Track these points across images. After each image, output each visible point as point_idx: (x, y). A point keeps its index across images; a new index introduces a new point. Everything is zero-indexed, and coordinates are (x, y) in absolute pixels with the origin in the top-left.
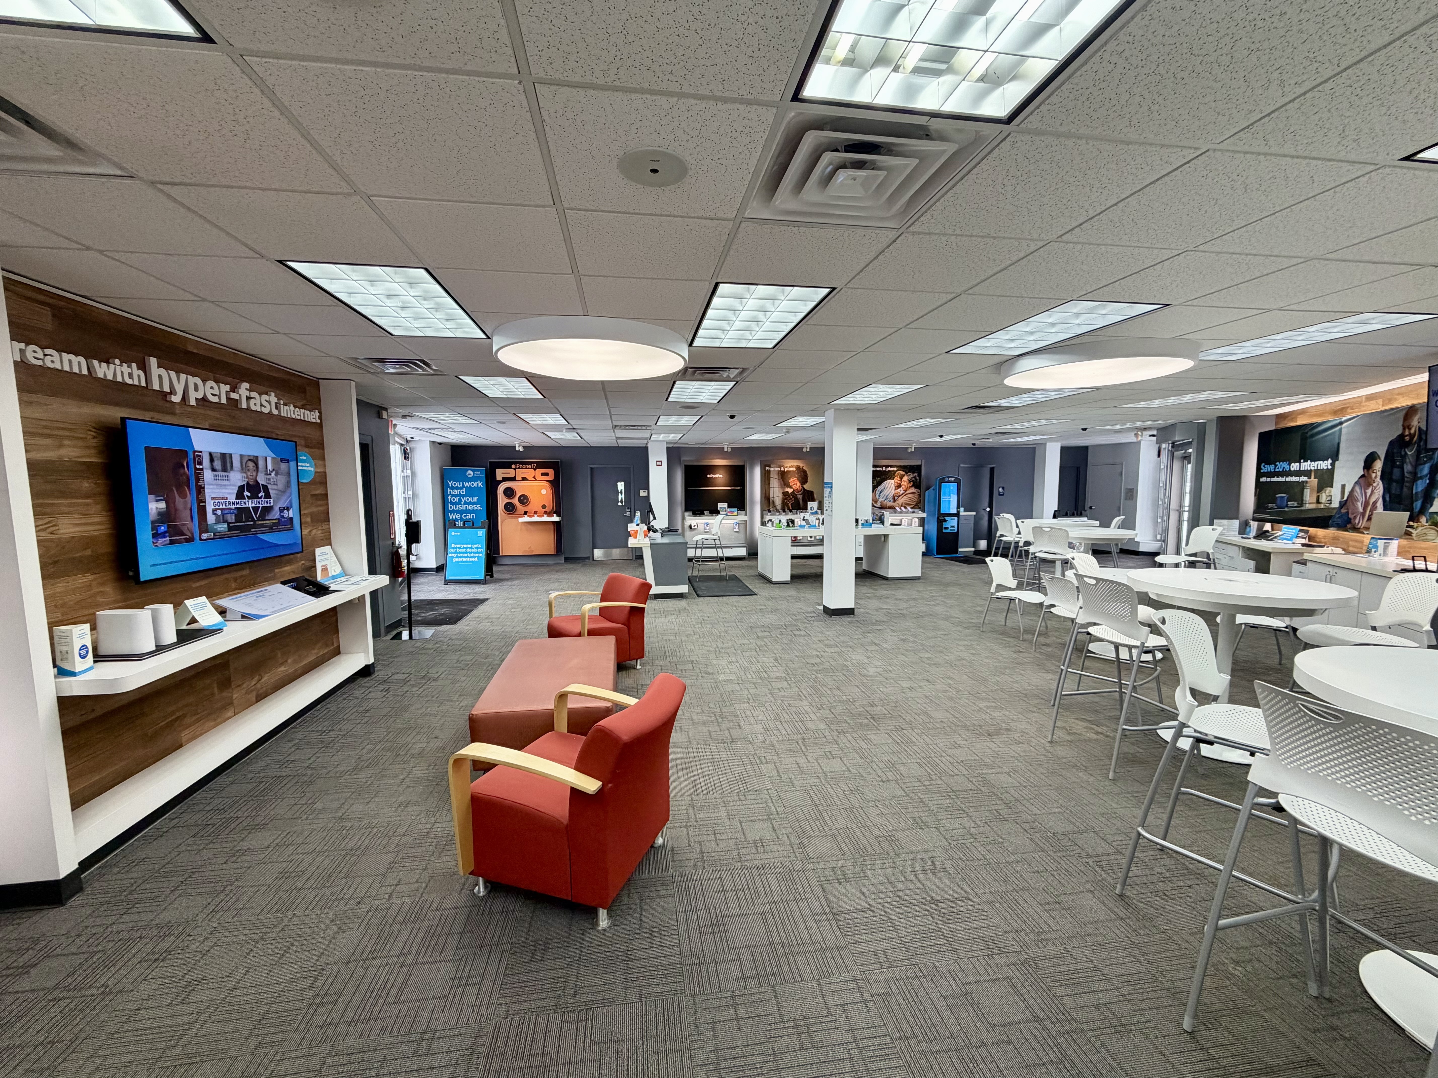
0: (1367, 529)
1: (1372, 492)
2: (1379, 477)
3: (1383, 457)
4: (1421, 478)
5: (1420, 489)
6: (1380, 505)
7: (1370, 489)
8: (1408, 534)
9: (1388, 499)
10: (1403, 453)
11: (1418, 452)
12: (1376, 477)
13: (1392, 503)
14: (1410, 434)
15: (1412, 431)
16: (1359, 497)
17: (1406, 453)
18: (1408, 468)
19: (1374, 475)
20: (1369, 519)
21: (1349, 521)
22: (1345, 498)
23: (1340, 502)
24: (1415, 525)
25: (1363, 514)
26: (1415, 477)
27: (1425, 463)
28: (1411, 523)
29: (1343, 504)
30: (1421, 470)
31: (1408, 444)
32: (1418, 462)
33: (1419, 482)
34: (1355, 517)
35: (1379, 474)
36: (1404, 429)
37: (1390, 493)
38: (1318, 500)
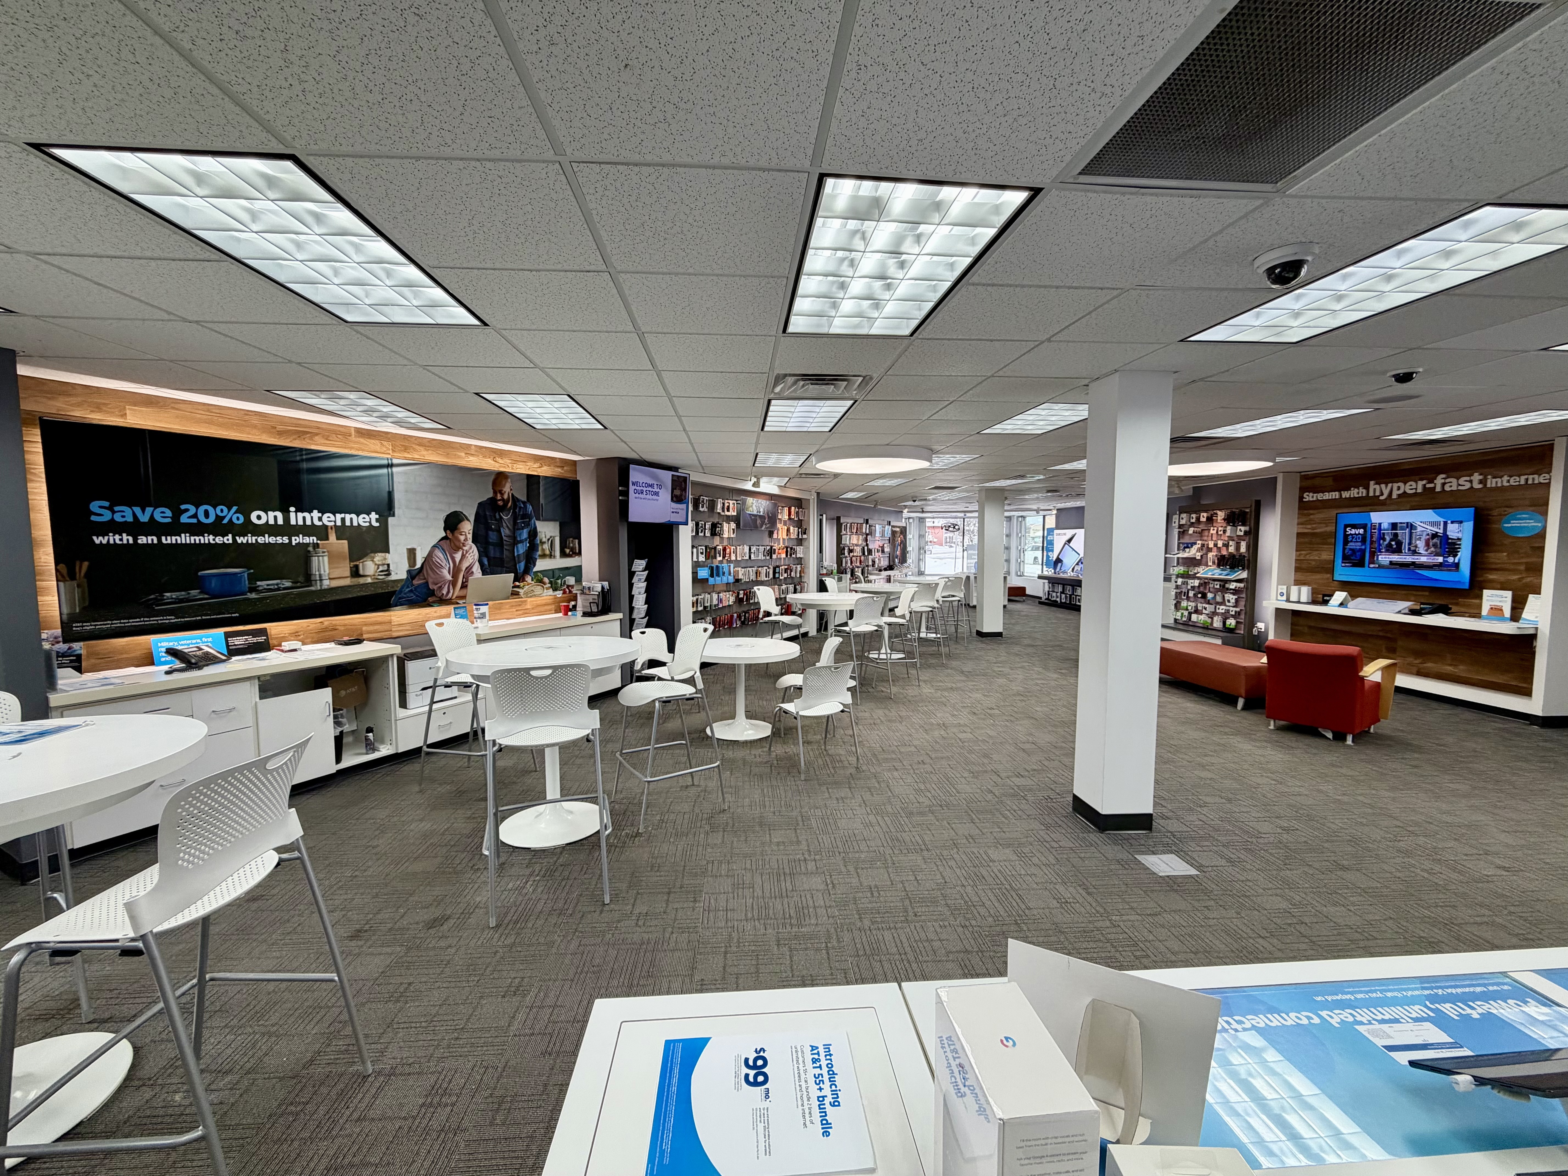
0: (464, 597)
1: (463, 556)
2: (470, 541)
3: (472, 518)
4: (521, 542)
5: (521, 551)
6: (477, 569)
7: (460, 553)
8: (515, 594)
9: (486, 563)
10: (498, 517)
11: (515, 518)
12: (466, 540)
13: (491, 566)
14: (503, 500)
15: (506, 497)
16: (444, 563)
17: (501, 518)
18: (505, 532)
19: (462, 538)
20: (464, 586)
21: (432, 593)
22: (418, 565)
23: (409, 572)
24: (522, 584)
25: (454, 583)
26: (515, 542)
27: (523, 528)
28: (517, 583)
29: (412, 575)
30: (520, 535)
31: (503, 508)
32: (515, 528)
33: (520, 545)
34: (441, 588)
35: (470, 536)
36: (495, 493)
37: (487, 556)
38: (355, 573)
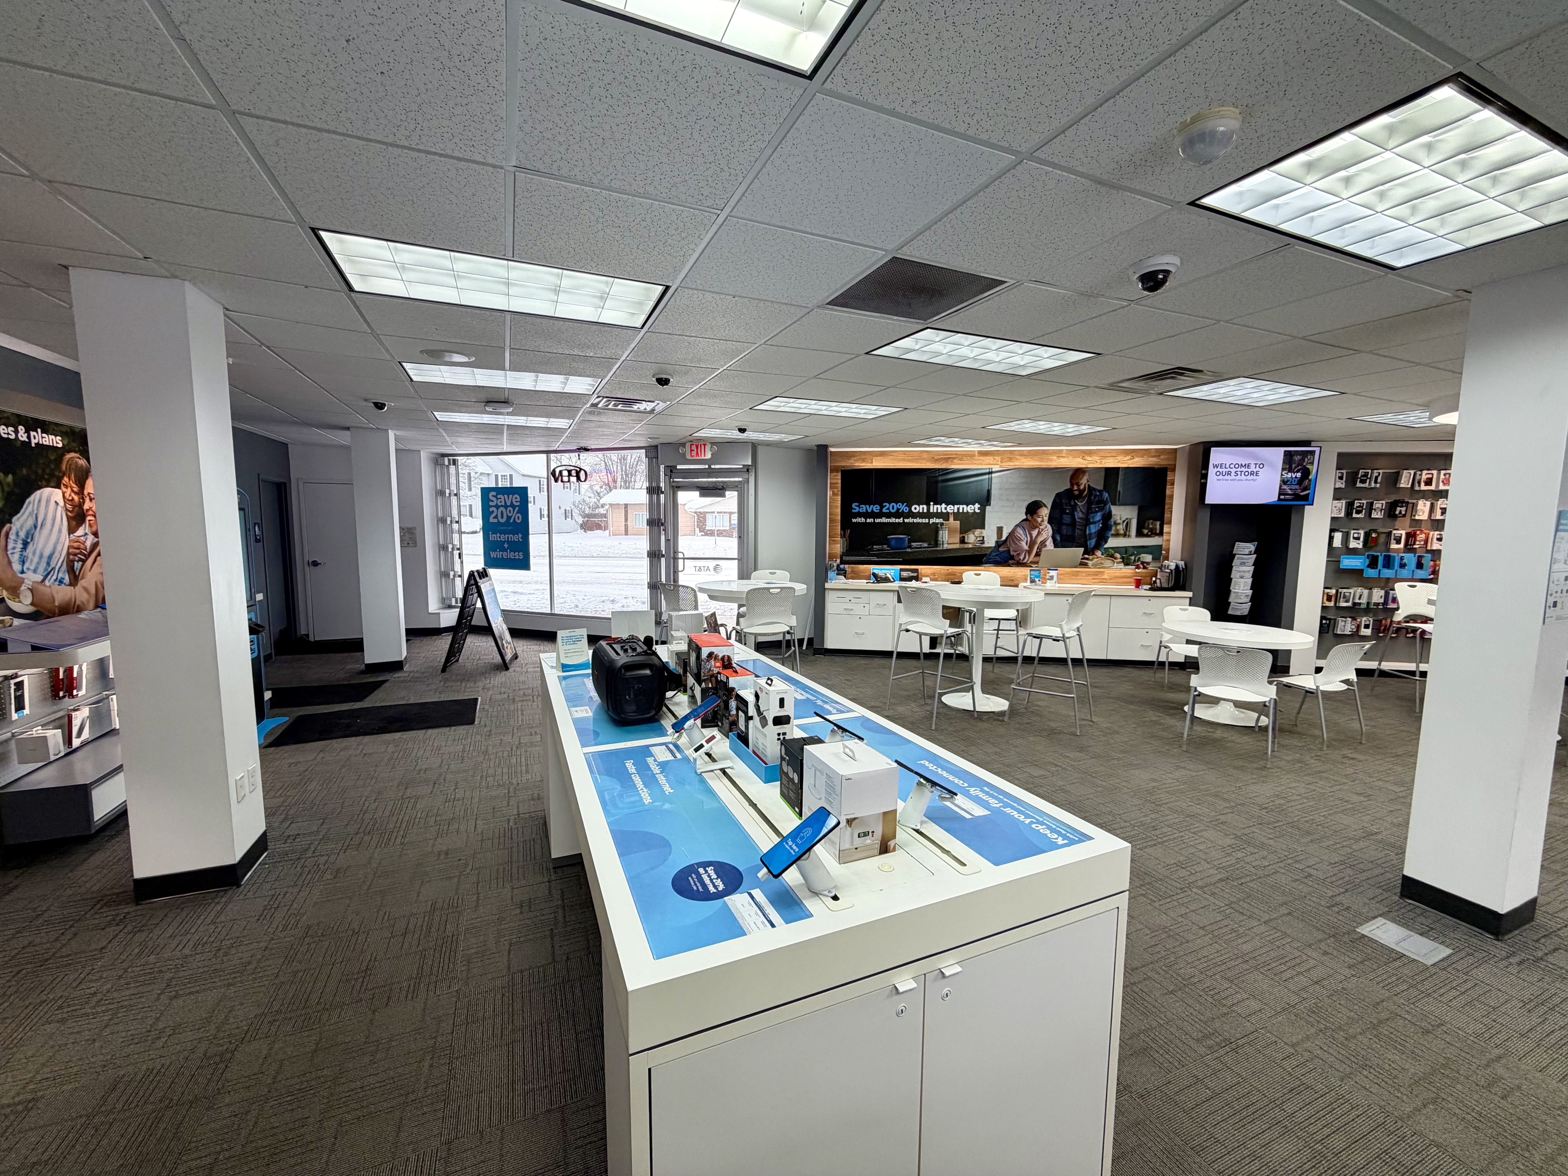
0: (1037, 563)
1: (1039, 533)
2: (1046, 522)
3: (1049, 506)
4: (1094, 523)
5: (1093, 531)
6: (1050, 544)
7: (1037, 530)
8: (1083, 564)
9: (1058, 538)
10: (1072, 503)
11: (1089, 504)
12: (1043, 521)
13: (1063, 541)
14: (1079, 490)
15: (1082, 487)
16: (1023, 537)
17: (1076, 504)
18: (1079, 515)
19: (1039, 520)
20: (1038, 554)
21: (1012, 558)
22: (1004, 538)
23: (997, 542)
24: (1091, 557)
25: (1029, 552)
26: (1087, 522)
27: (1097, 512)
28: (1086, 556)
29: (999, 544)
30: (1093, 518)
31: (1078, 497)
32: (1089, 511)
33: (1092, 526)
34: (1019, 555)
35: (1046, 519)
36: (1072, 485)
37: (1059, 533)
38: (962, 541)
